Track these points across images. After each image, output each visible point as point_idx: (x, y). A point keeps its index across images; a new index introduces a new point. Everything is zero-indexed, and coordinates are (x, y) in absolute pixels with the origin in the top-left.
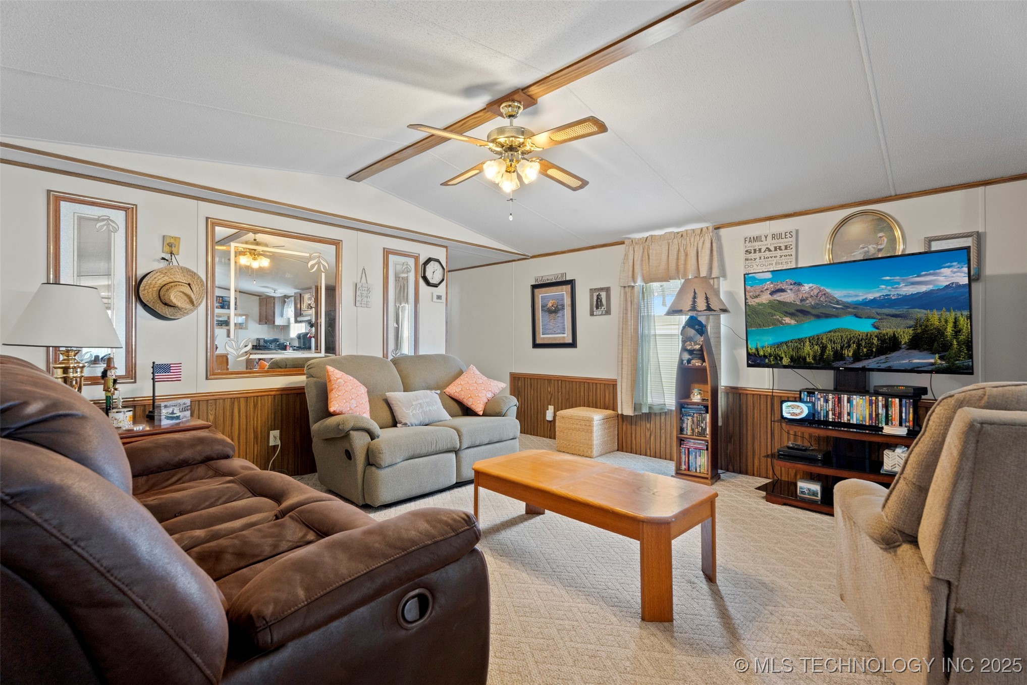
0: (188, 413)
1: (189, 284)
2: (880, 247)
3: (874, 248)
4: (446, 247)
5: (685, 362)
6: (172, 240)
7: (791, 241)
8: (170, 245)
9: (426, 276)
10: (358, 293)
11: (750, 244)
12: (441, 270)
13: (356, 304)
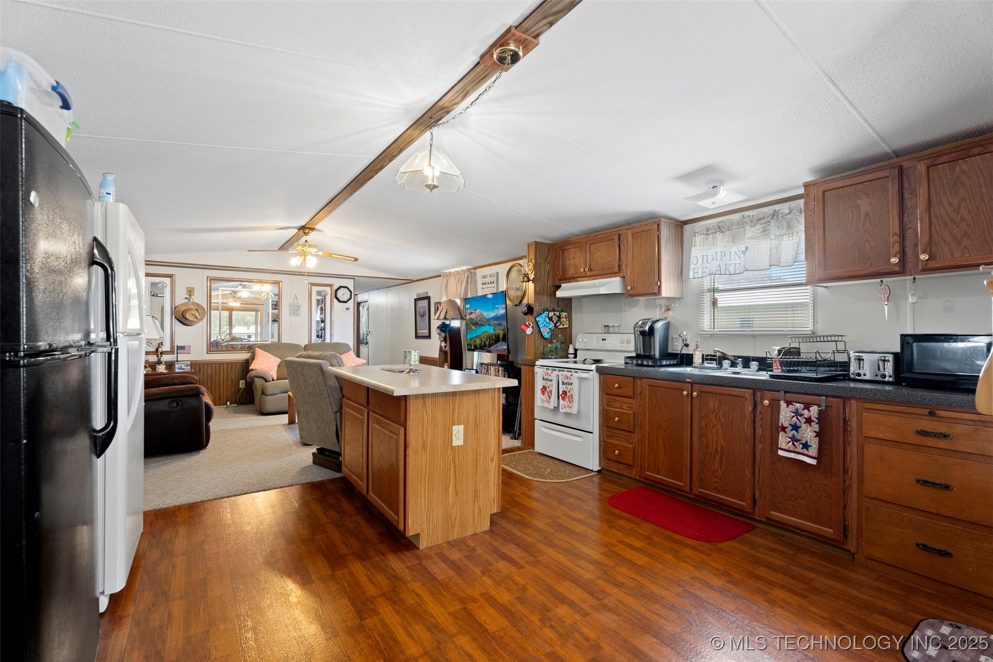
0: (189, 368)
1: (196, 309)
4: (354, 279)
6: (191, 289)
7: (494, 279)
8: (190, 291)
9: (338, 296)
10: (292, 309)
11: (483, 279)
12: (349, 292)
13: (290, 315)
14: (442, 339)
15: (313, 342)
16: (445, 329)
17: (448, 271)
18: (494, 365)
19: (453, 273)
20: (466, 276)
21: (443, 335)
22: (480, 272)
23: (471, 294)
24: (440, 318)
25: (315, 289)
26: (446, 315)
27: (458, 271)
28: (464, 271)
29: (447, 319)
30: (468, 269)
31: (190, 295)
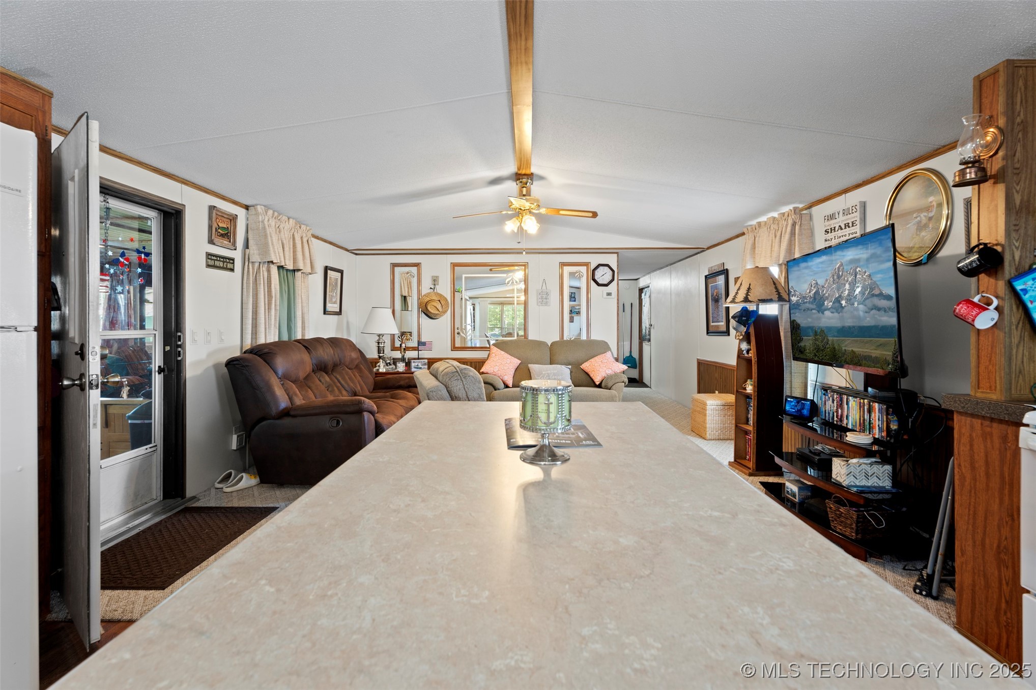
1: (439, 301)
2: (931, 215)
3: (925, 216)
4: (617, 253)
5: (745, 352)
6: (435, 278)
7: (856, 216)
8: (435, 281)
9: (596, 278)
10: (540, 296)
11: (827, 223)
12: (611, 272)
13: (538, 305)
14: (741, 337)
15: (565, 339)
16: (747, 320)
17: (754, 222)
18: (855, 394)
19: (766, 222)
20: (790, 222)
21: (743, 329)
22: (819, 212)
23: (801, 249)
24: (737, 300)
25: (567, 270)
26: (747, 294)
27: (774, 218)
28: (786, 215)
29: (751, 302)
30: (795, 209)
31: (435, 285)
